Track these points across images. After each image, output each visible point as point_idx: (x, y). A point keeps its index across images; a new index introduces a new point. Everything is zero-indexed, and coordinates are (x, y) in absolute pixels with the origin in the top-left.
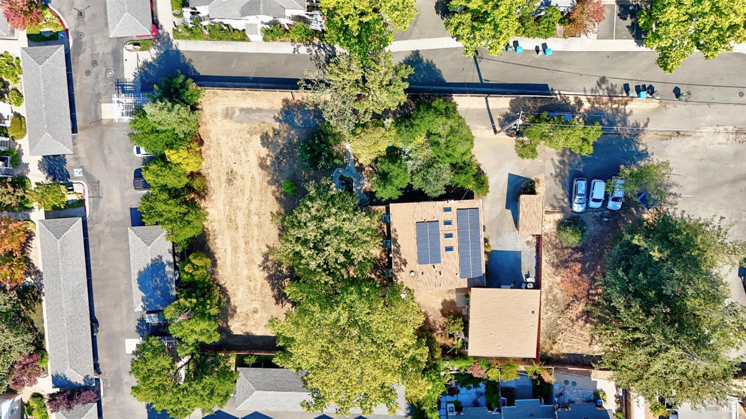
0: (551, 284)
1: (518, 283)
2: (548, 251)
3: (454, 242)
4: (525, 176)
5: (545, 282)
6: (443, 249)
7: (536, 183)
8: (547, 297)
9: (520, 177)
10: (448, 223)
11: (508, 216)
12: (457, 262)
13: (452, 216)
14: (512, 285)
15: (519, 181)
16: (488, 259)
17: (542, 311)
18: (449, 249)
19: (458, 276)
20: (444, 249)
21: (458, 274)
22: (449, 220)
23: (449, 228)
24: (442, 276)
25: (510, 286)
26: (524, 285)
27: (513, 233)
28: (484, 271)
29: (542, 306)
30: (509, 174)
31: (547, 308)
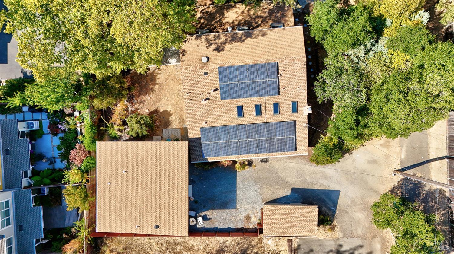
0: (195, 248)
1: (195, 206)
2: (238, 244)
3: (250, 117)
4: (337, 212)
5: (198, 242)
6: (241, 102)
7: (329, 227)
8: (179, 244)
9: (335, 205)
10: (276, 108)
11: (282, 191)
12: (222, 122)
13: (286, 115)
14: (193, 199)
15: (331, 204)
16: (226, 165)
17: (160, 238)
18: (240, 111)
19: (204, 125)
20: (239, 104)
21: (206, 125)
22: (281, 109)
23: (270, 110)
24: (203, 102)
25: (191, 196)
26: (193, 213)
27: (260, 198)
28: (210, 160)
29: (167, 238)
30: (340, 191)
31: (165, 245)
